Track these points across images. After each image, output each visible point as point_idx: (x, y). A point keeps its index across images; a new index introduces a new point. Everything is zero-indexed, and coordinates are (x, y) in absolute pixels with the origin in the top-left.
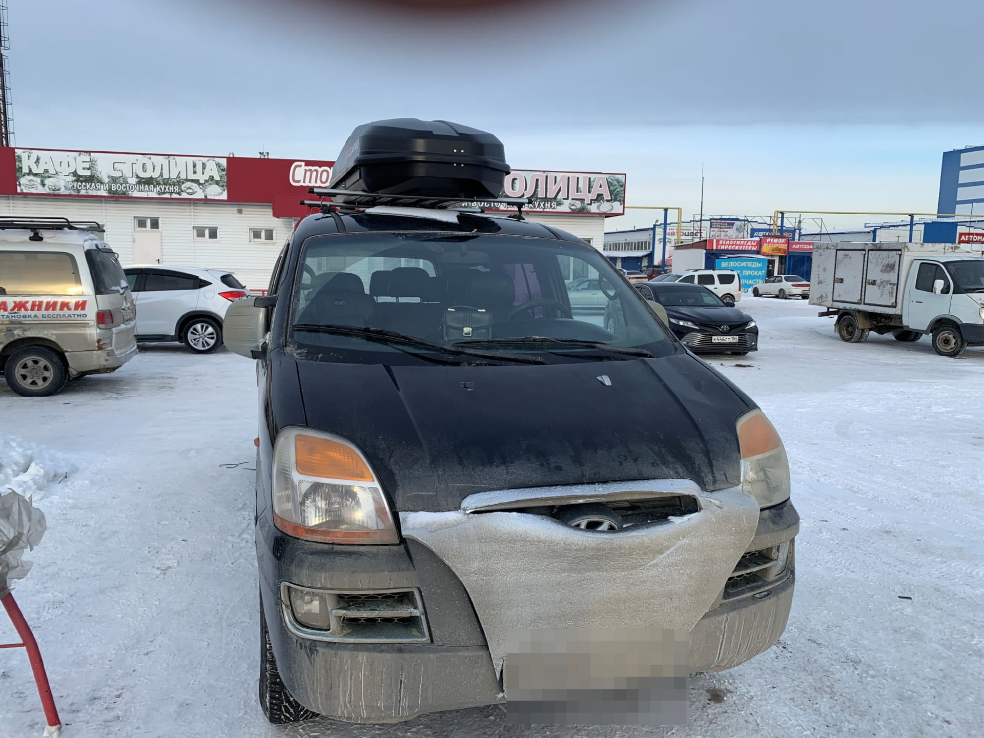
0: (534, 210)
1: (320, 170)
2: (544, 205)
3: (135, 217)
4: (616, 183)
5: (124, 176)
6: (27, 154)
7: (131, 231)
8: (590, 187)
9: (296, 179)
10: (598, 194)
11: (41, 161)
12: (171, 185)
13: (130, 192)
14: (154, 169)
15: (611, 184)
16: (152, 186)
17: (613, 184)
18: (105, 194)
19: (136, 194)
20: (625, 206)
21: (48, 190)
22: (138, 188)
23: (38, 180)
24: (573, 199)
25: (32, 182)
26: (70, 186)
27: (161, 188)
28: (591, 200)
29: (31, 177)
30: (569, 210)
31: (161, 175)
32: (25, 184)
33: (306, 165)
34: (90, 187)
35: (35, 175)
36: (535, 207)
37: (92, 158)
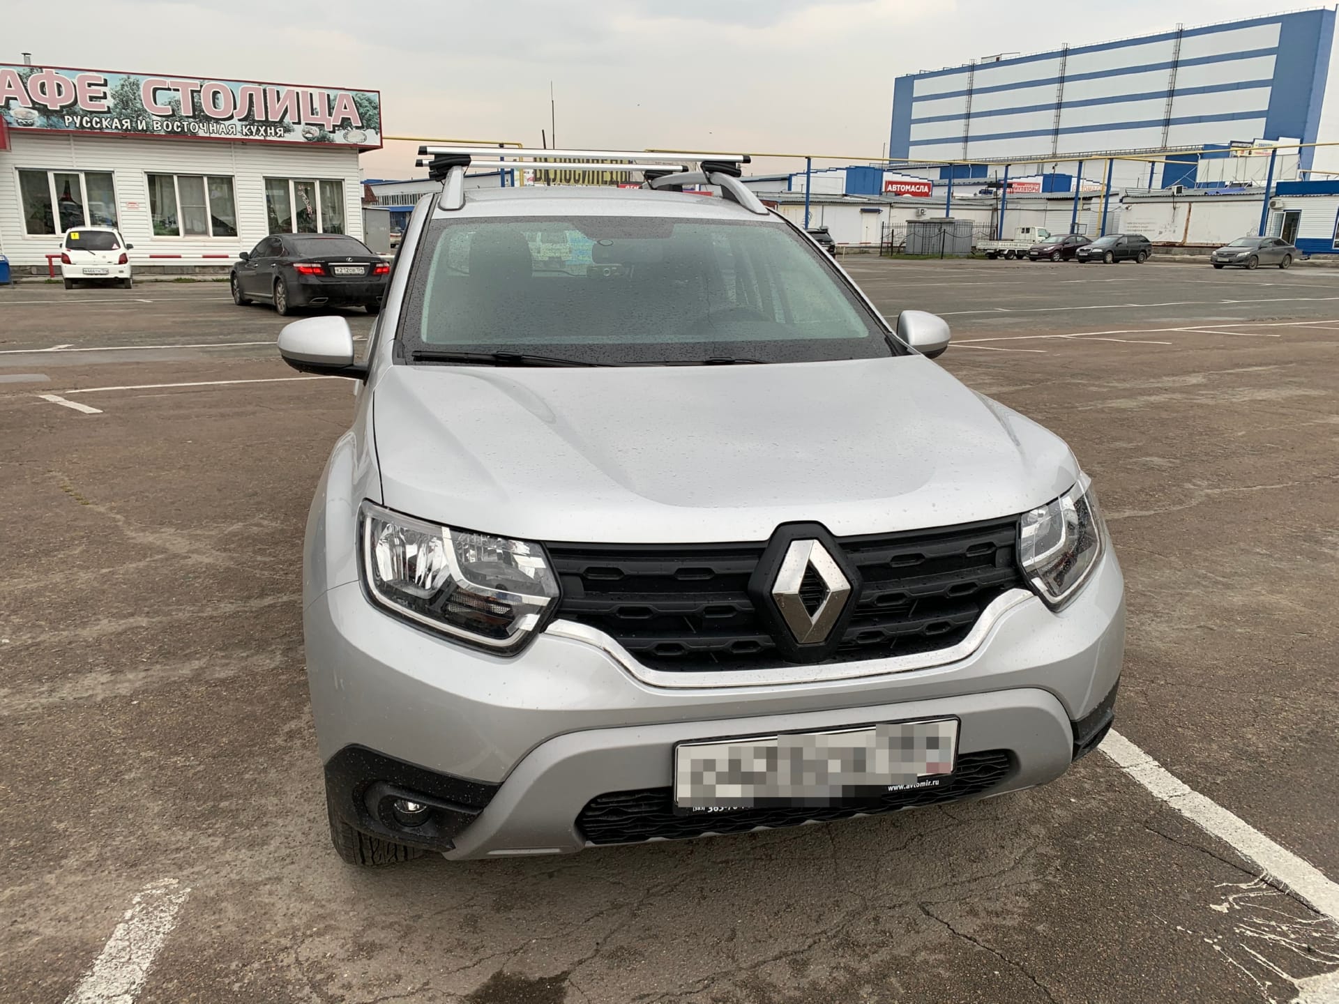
0: (251, 137)
2: (266, 131)
4: (366, 103)
8: (330, 108)
10: (343, 118)
15: (360, 104)
17: (363, 105)
20: (383, 136)
24: (307, 124)
28: (334, 126)
30: (303, 140)
36: (252, 133)
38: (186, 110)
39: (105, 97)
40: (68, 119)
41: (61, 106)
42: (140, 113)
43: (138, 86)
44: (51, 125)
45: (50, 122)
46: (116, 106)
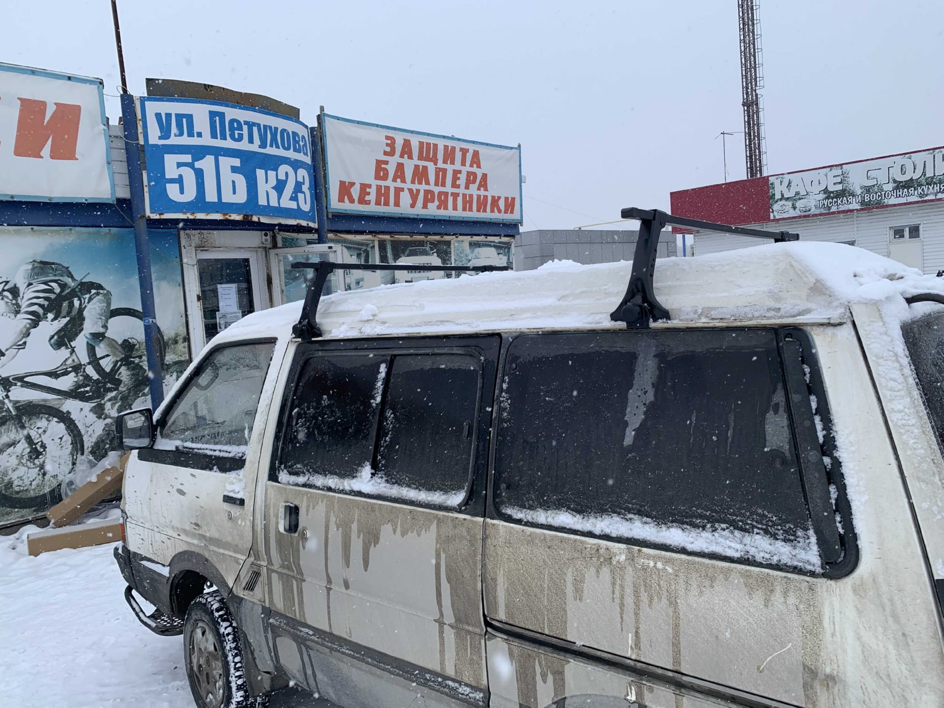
3: (890, 228)
5: (879, 183)
6: (779, 180)
7: (886, 243)
11: (792, 185)
12: (936, 184)
13: (886, 201)
14: (915, 169)
16: (913, 189)
18: (855, 206)
19: (893, 201)
21: (799, 212)
22: (895, 194)
23: (790, 203)
25: (784, 207)
26: (821, 204)
27: (923, 190)
29: (783, 202)
31: (924, 173)
32: (780, 210)
34: (842, 202)
35: (787, 199)
37: (844, 170)
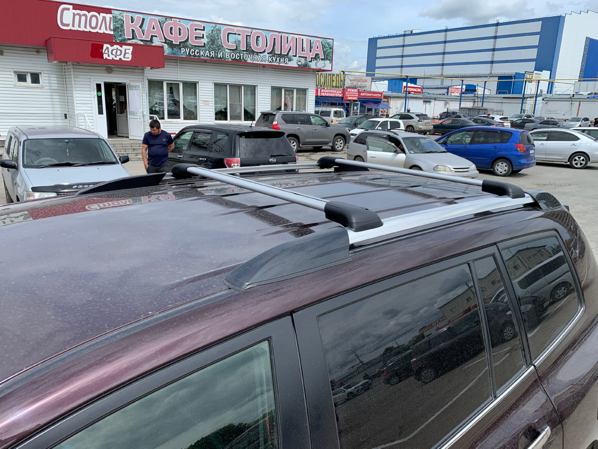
0: (273, 64)
1: (89, 15)
2: (280, 60)
8: (311, 48)
9: (64, 22)
10: (316, 54)
15: (324, 46)
17: (326, 46)
20: (333, 63)
28: (312, 58)
30: (296, 66)
33: (73, 9)
36: (273, 62)
38: (243, 47)
39: (203, 37)
40: (183, 50)
41: (180, 42)
42: (220, 47)
43: (220, 31)
44: (173, 54)
45: (173, 51)
46: (208, 42)
